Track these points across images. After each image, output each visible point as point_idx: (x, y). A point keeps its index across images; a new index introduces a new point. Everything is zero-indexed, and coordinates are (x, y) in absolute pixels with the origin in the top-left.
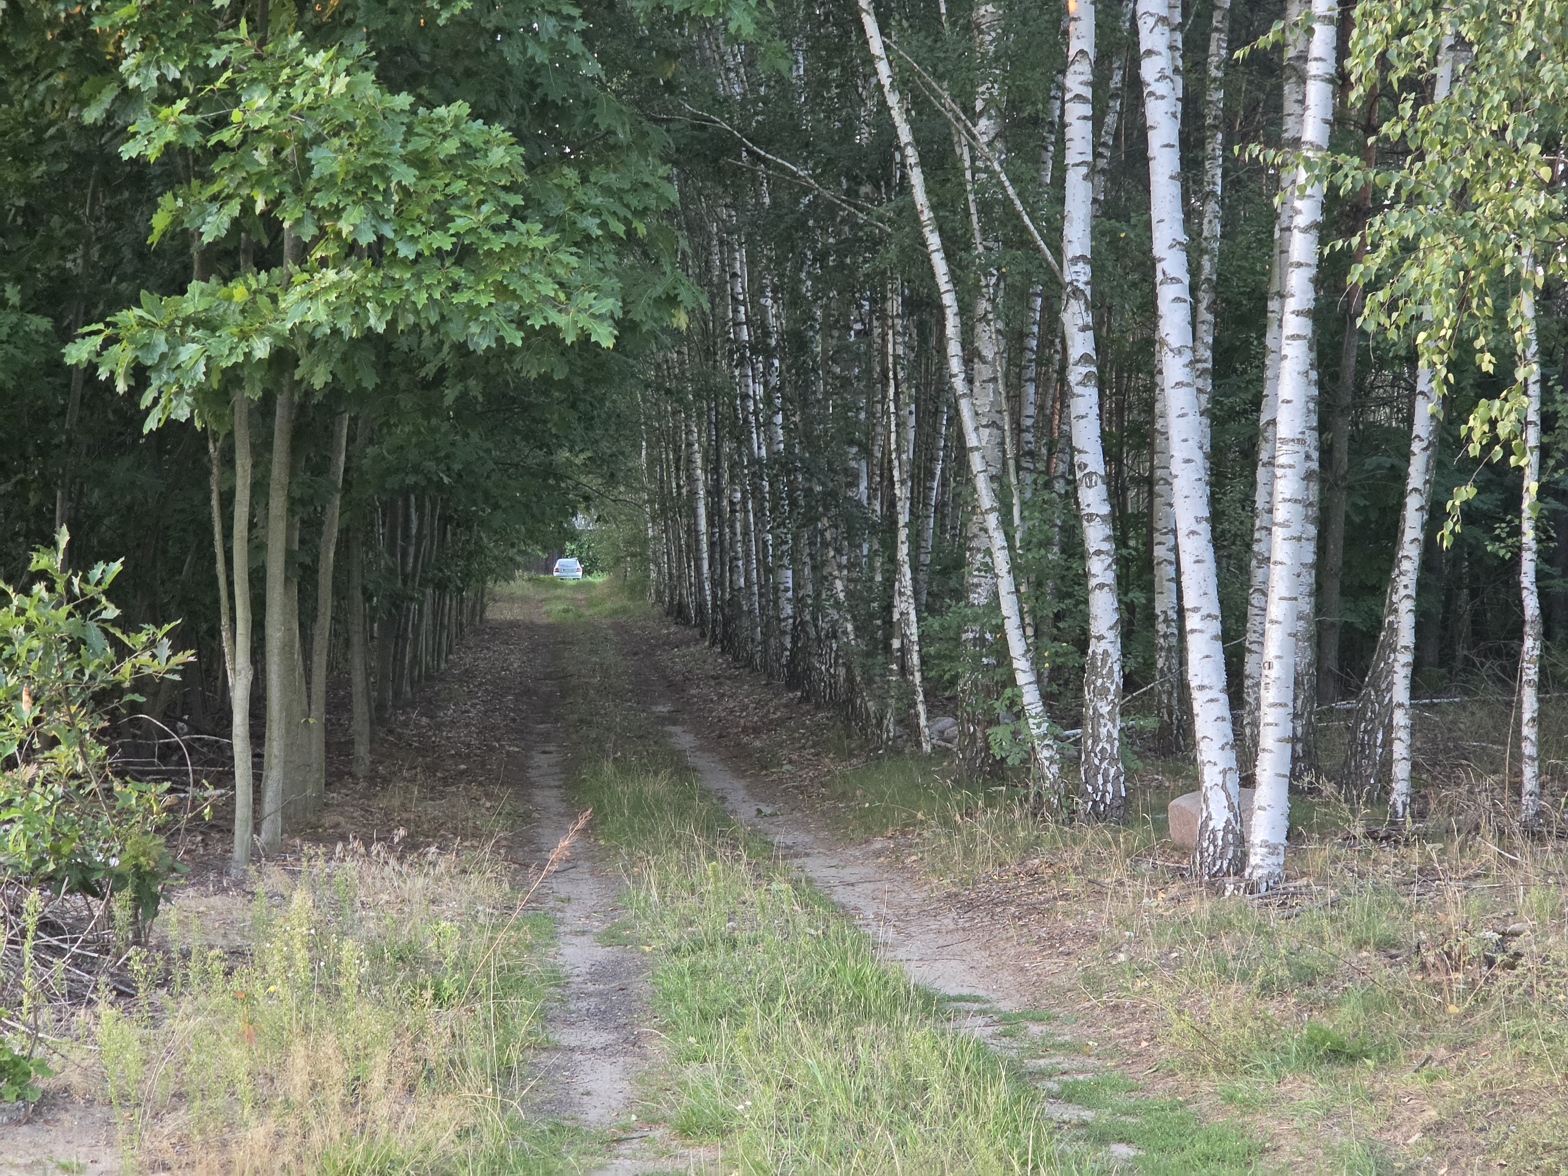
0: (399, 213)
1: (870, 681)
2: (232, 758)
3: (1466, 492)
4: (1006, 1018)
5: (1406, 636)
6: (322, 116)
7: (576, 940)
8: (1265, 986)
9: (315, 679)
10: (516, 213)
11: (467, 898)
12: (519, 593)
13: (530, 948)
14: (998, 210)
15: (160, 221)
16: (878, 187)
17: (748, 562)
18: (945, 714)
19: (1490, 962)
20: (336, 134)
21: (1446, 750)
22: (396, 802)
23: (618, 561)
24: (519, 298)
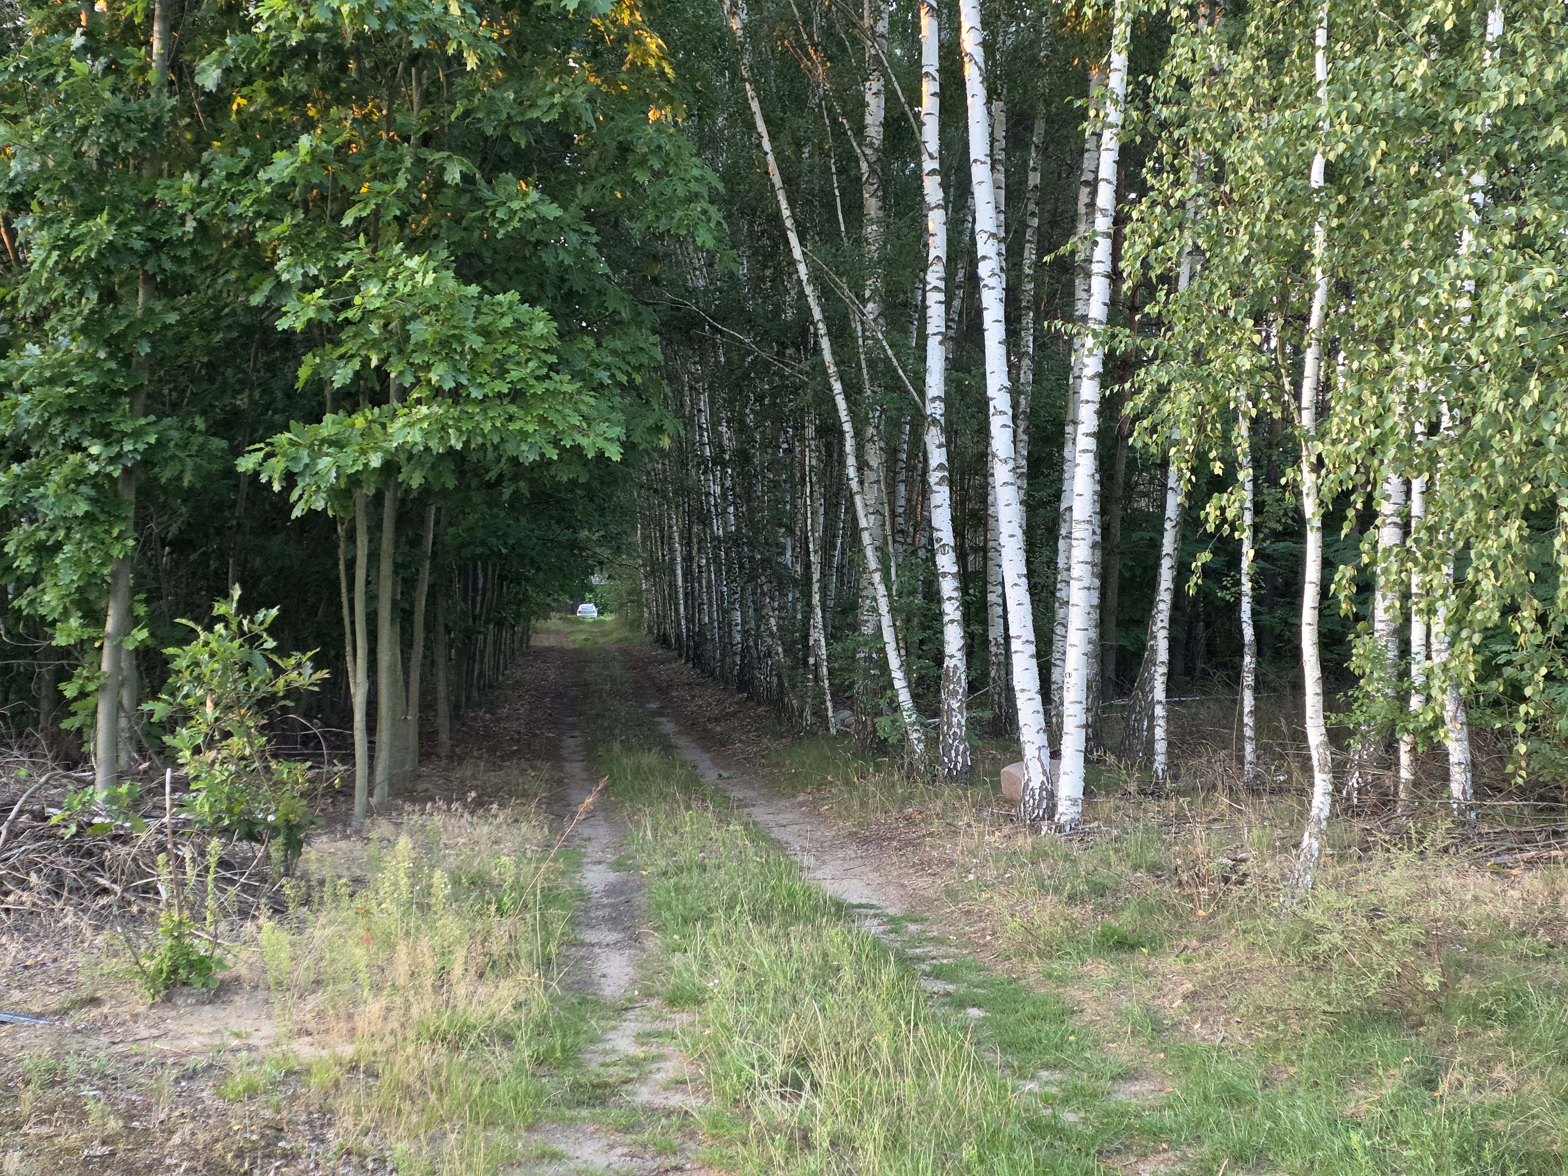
0: (471, 367)
1: (794, 687)
2: (353, 744)
3: (1205, 557)
4: (892, 920)
5: (1163, 655)
6: (417, 300)
7: (595, 868)
8: (1072, 898)
9: (411, 688)
10: (551, 367)
11: (520, 839)
12: (553, 628)
13: (563, 874)
14: (881, 366)
15: (304, 373)
16: (799, 350)
17: (710, 606)
18: (845, 708)
19: (1226, 880)
20: (427, 313)
21: (1191, 734)
22: (468, 773)
23: (622, 605)
24: (555, 426)
